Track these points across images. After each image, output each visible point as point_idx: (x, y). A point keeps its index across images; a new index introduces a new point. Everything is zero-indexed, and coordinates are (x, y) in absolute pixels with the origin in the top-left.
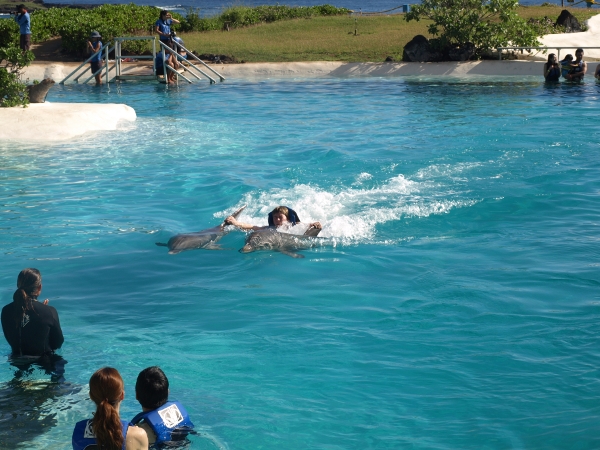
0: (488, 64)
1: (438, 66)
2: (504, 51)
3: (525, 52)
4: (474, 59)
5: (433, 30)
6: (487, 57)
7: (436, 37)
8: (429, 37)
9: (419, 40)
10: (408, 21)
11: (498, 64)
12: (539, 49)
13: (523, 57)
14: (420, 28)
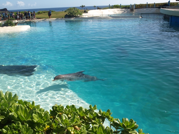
0: (76, 18)
2: (78, 16)
3: (81, 16)
4: (74, 17)
8: (68, 14)
9: (67, 15)
10: (65, 12)
14: (67, 13)
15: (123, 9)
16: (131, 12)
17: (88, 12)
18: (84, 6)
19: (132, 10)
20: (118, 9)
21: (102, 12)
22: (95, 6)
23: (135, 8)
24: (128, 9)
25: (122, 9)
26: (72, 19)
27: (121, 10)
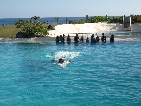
0: (38, 38)
1: (26, 39)
2: (41, 35)
3: (46, 35)
4: (34, 37)
5: (24, 30)
6: (37, 36)
7: (25, 32)
8: (23, 32)
9: (20, 33)
10: (17, 28)
11: (40, 38)
12: (49, 34)
13: (46, 36)
14: (21, 30)
15: (112, 24)
16: (125, 29)
17: (55, 28)
18: (39, 17)
19: (127, 25)
20: (103, 23)
21: (78, 29)
22: (57, 19)
23: (132, 23)
24: (120, 23)
25: (109, 22)
26: (32, 40)
27: (107, 26)
